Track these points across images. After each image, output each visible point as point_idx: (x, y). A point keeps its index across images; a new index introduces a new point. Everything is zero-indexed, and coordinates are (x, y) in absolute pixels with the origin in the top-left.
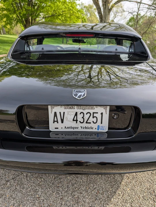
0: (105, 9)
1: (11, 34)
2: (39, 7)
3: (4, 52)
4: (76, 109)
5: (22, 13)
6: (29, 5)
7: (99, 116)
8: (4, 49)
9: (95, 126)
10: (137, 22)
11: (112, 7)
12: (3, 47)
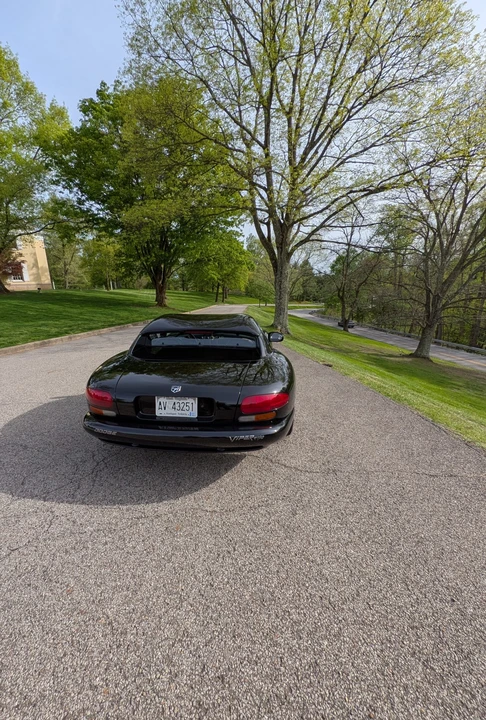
0: (280, 253)
1: (130, 288)
2: (176, 250)
3: (117, 322)
4: (174, 400)
5: (151, 260)
6: (161, 247)
7: (190, 405)
8: (117, 317)
9: (188, 413)
10: (348, 265)
11: (293, 250)
12: (115, 312)
